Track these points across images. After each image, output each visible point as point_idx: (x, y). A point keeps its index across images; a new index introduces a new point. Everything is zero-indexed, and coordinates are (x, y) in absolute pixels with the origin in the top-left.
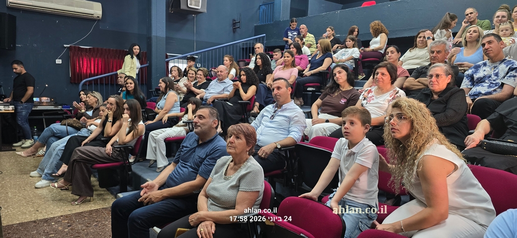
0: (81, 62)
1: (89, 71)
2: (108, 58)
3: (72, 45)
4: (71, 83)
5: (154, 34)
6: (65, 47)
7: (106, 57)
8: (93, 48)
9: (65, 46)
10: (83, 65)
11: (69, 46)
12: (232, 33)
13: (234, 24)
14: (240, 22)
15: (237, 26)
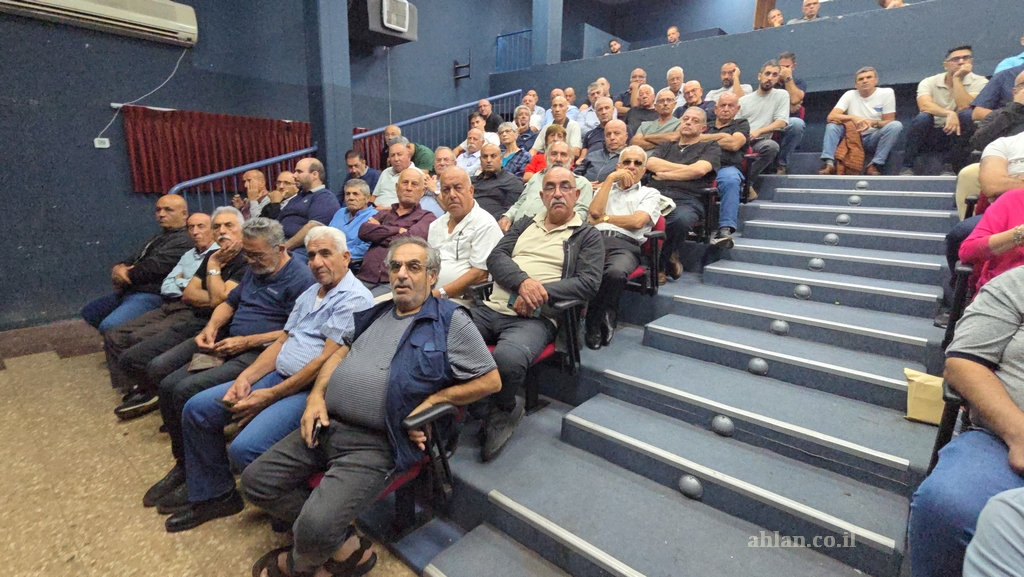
3: (131, 103)
5: (326, 80)
6: (116, 110)
9: (115, 105)
11: (120, 105)
12: (452, 88)
13: (456, 70)
14: (468, 66)
15: (463, 73)
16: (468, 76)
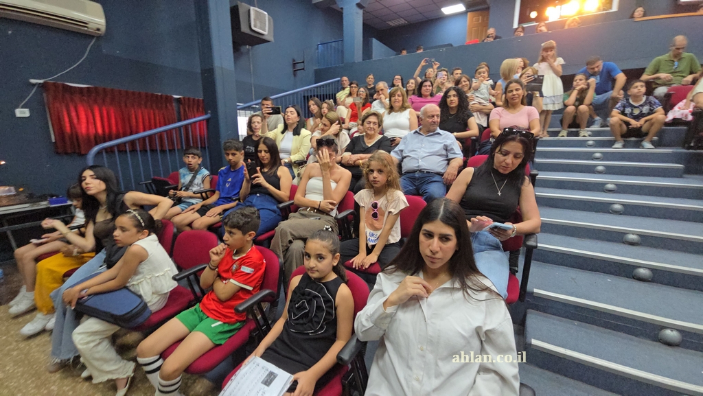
0: (73, 114)
1: (92, 131)
2: (126, 105)
3: (50, 80)
4: (57, 153)
5: (216, 64)
6: (34, 85)
7: (123, 105)
8: (96, 88)
9: (33, 81)
10: (78, 118)
11: (41, 81)
12: (293, 76)
13: (294, 65)
14: (303, 62)
15: (299, 66)
16: (303, 69)
